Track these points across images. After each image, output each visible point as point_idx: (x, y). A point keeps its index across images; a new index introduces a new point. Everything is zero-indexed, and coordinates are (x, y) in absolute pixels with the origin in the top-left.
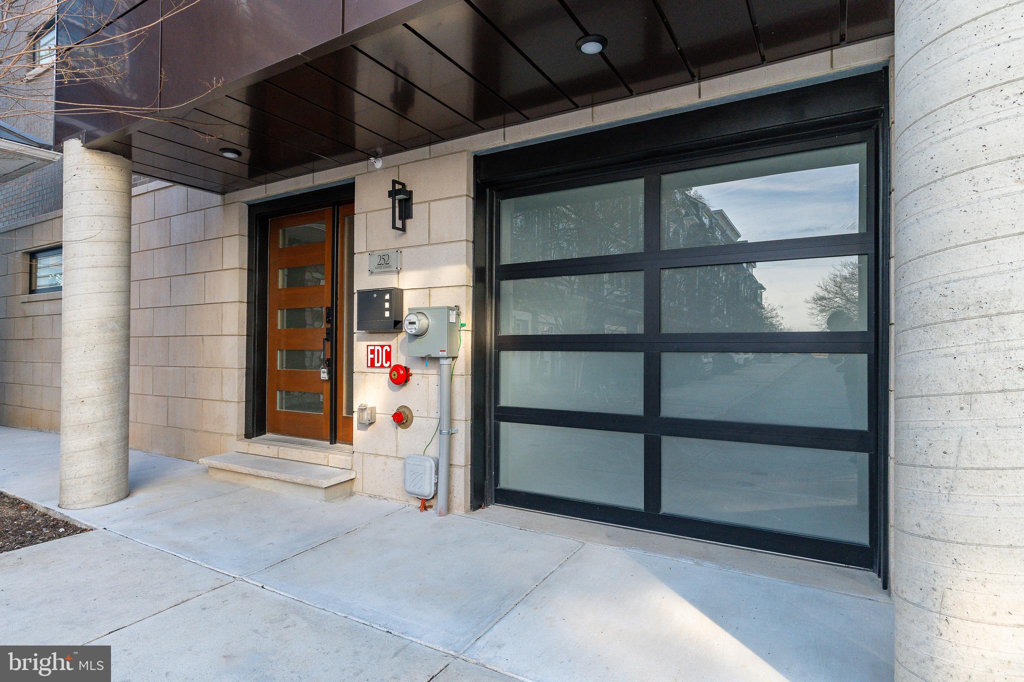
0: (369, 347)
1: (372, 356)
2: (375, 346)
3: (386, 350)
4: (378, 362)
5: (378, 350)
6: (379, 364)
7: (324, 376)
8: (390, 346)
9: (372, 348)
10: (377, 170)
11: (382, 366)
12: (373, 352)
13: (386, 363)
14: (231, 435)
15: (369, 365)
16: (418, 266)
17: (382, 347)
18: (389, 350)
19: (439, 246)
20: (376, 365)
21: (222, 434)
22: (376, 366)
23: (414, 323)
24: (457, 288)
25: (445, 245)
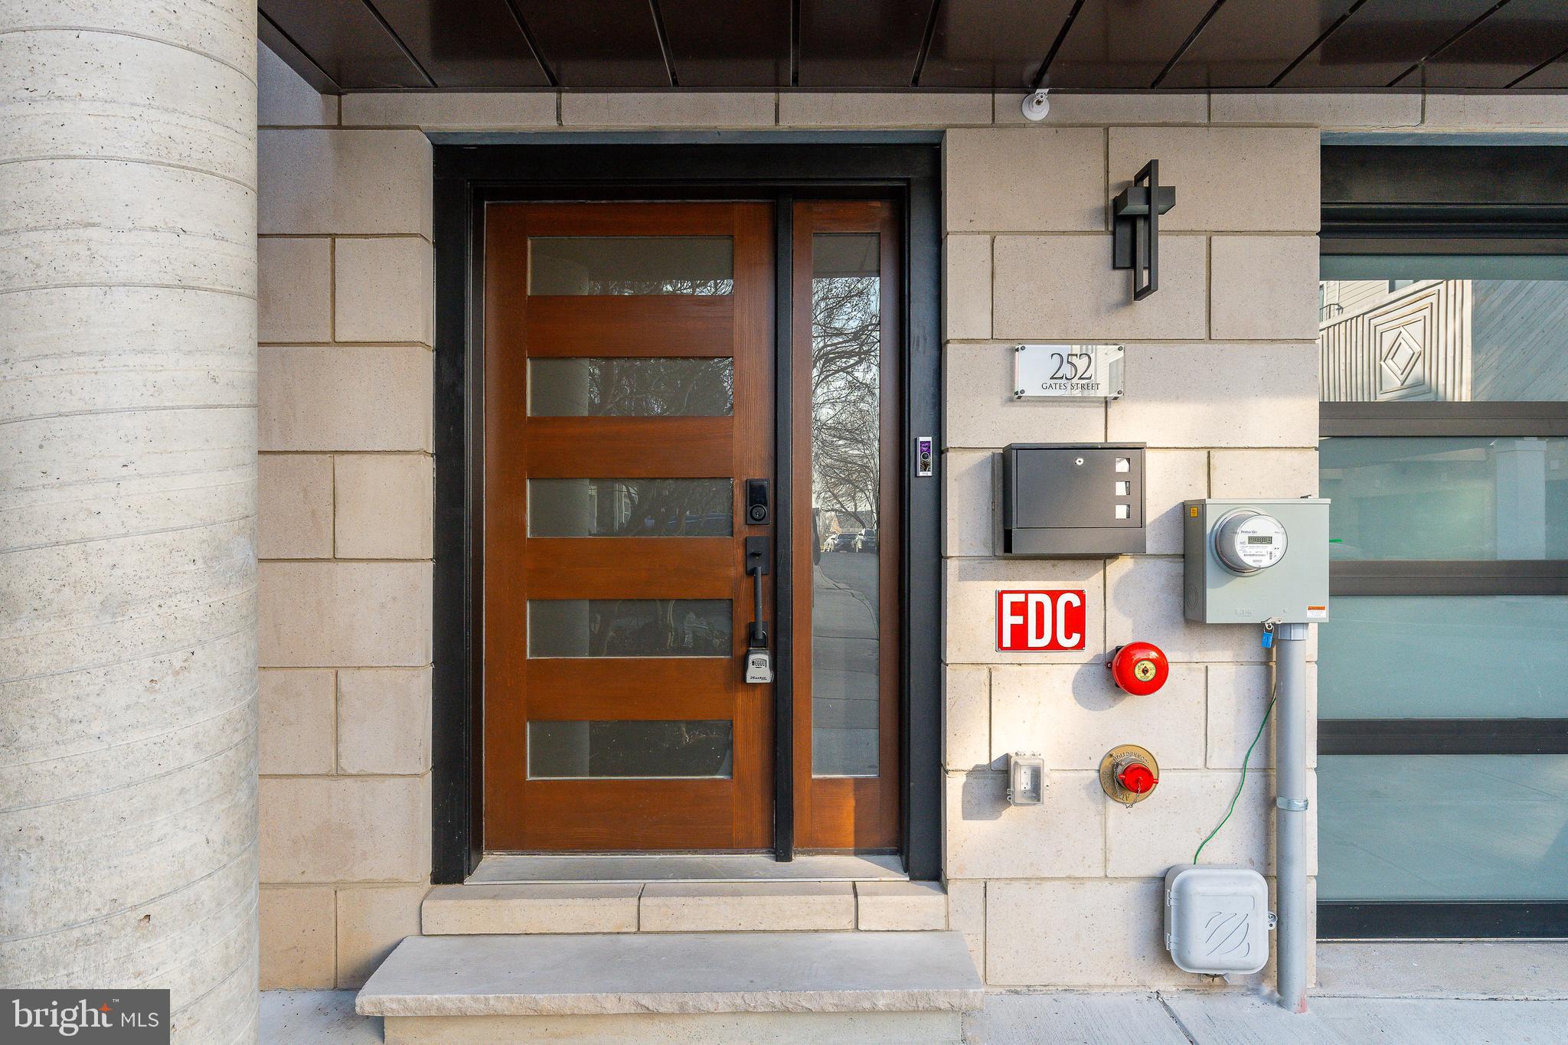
0: (1005, 596)
1: (1019, 620)
2: (1026, 593)
3: (1068, 604)
4: (1040, 634)
5: (1040, 606)
6: (1046, 640)
7: (759, 670)
8: (1081, 594)
9: (1021, 598)
10: (1025, 125)
11: (1054, 645)
12: (1019, 609)
13: (1068, 636)
14: (393, 883)
15: (1007, 642)
16: (1175, 391)
17: (1055, 595)
18: (1076, 602)
19: (1243, 347)
20: (1033, 641)
21: (338, 887)
22: (1030, 645)
23: (1268, 540)
24: (1294, 453)
25: (1256, 346)
